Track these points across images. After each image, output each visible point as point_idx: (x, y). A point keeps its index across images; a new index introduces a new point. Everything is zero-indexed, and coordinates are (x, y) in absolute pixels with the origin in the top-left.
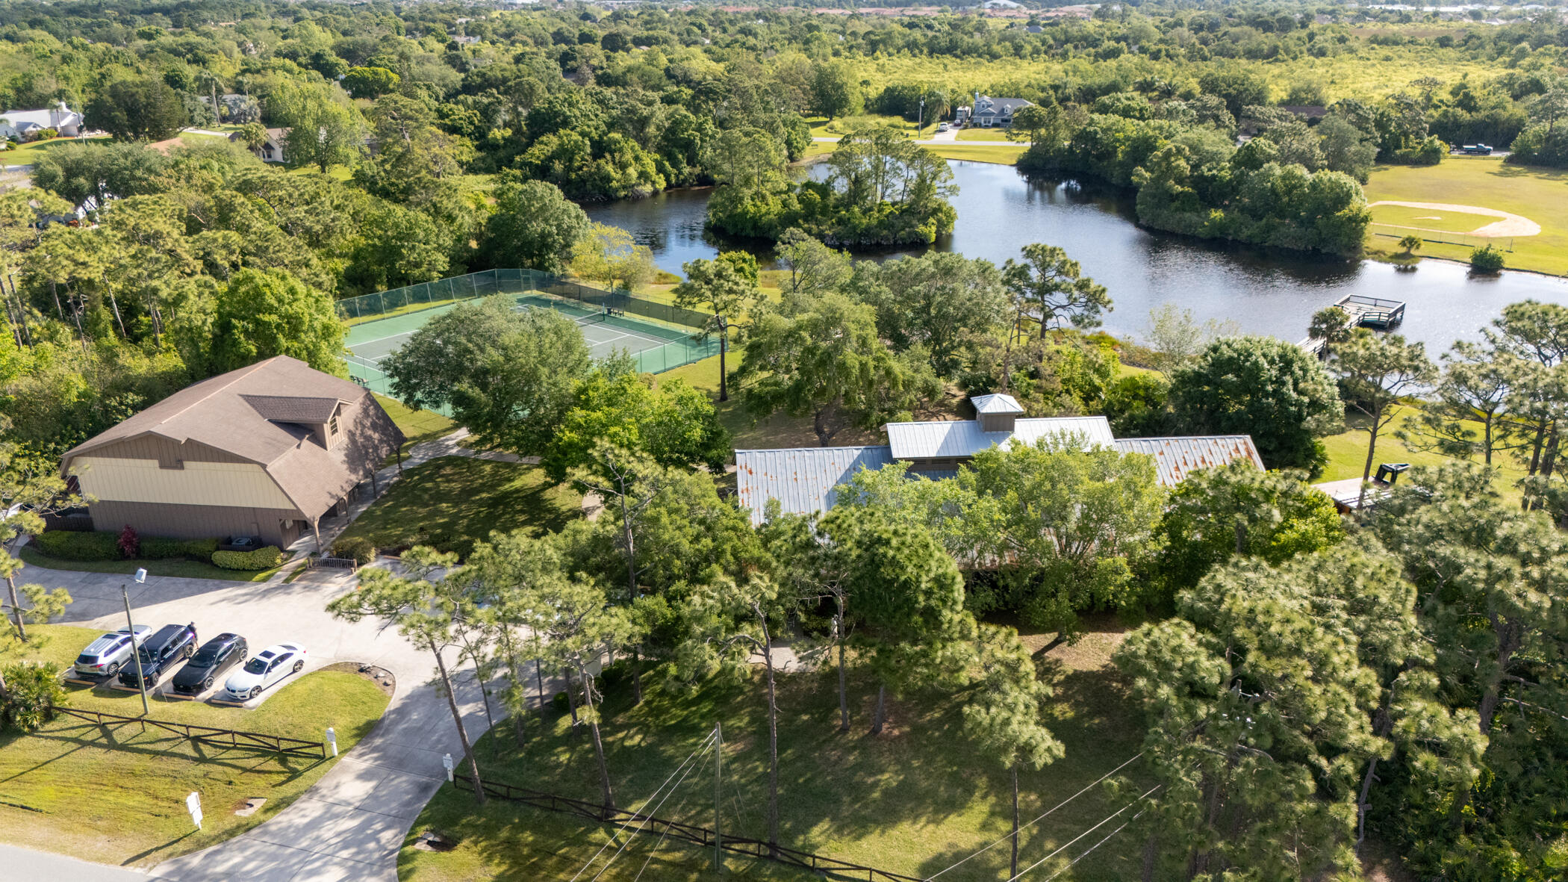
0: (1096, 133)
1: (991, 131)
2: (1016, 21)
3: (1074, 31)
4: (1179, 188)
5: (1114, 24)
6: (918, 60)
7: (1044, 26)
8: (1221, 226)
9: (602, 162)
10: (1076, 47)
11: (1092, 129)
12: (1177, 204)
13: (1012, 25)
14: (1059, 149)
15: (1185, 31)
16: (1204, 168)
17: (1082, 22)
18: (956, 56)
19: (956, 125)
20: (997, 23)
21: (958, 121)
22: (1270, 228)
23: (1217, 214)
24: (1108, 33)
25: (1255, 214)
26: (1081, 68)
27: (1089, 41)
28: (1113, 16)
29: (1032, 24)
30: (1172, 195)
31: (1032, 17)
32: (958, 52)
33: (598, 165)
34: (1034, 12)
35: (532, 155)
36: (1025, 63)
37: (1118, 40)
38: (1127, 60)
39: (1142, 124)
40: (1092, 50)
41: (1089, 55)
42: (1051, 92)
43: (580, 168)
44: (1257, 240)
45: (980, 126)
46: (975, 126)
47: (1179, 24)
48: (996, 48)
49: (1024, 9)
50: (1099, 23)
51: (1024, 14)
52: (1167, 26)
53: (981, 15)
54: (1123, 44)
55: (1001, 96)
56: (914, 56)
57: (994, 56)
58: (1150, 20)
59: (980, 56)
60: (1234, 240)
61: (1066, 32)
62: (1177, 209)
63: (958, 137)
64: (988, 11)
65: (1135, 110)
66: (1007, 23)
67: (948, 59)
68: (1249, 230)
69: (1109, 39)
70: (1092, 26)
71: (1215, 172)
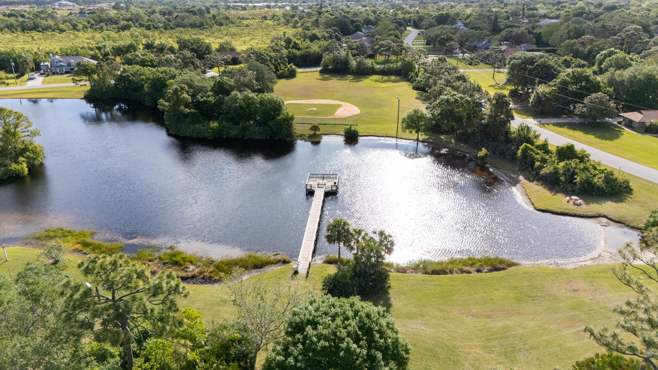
0: (129, 77)
1: (65, 77)
2: (72, 12)
3: (103, 16)
4: (187, 110)
5: (123, 12)
6: (15, 35)
7: (88, 14)
8: (219, 131)
10: (106, 24)
11: (125, 74)
12: (189, 119)
13: (71, 14)
14: (109, 87)
15: (158, 15)
16: (199, 97)
17: (107, 12)
18: (39, 31)
19: (41, 74)
20: (62, 13)
21: (42, 72)
22: (244, 129)
23: (214, 125)
24: (121, 17)
25: (234, 121)
26: (112, 36)
27: (112, 21)
28: (122, 8)
29: (82, 13)
30: (184, 115)
31: (81, 9)
32: (40, 29)
34: (82, 7)
36: (80, 34)
37: (127, 20)
38: (135, 30)
39: (154, 70)
40: (115, 26)
41: (114, 29)
42: (97, 51)
44: (240, 137)
45: (57, 74)
46: (54, 74)
47: (154, 12)
48: (62, 26)
49: (77, 6)
50: (116, 12)
51: (77, 8)
52: (149, 13)
53: (54, 9)
54: (130, 22)
55: (67, 55)
56: (13, 32)
57: (61, 31)
58: (140, 10)
59: (53, 31)
60: (227, 138)
61: (100, 17)
62: (190, 123)
63: (43, 83)
64: (57, 7)
65: (147, 61)
66: (68, 12)
67: (34, 33)
68: (234, 132)
69: (123, 20)
70: (113, 13)
71: (205, 98)
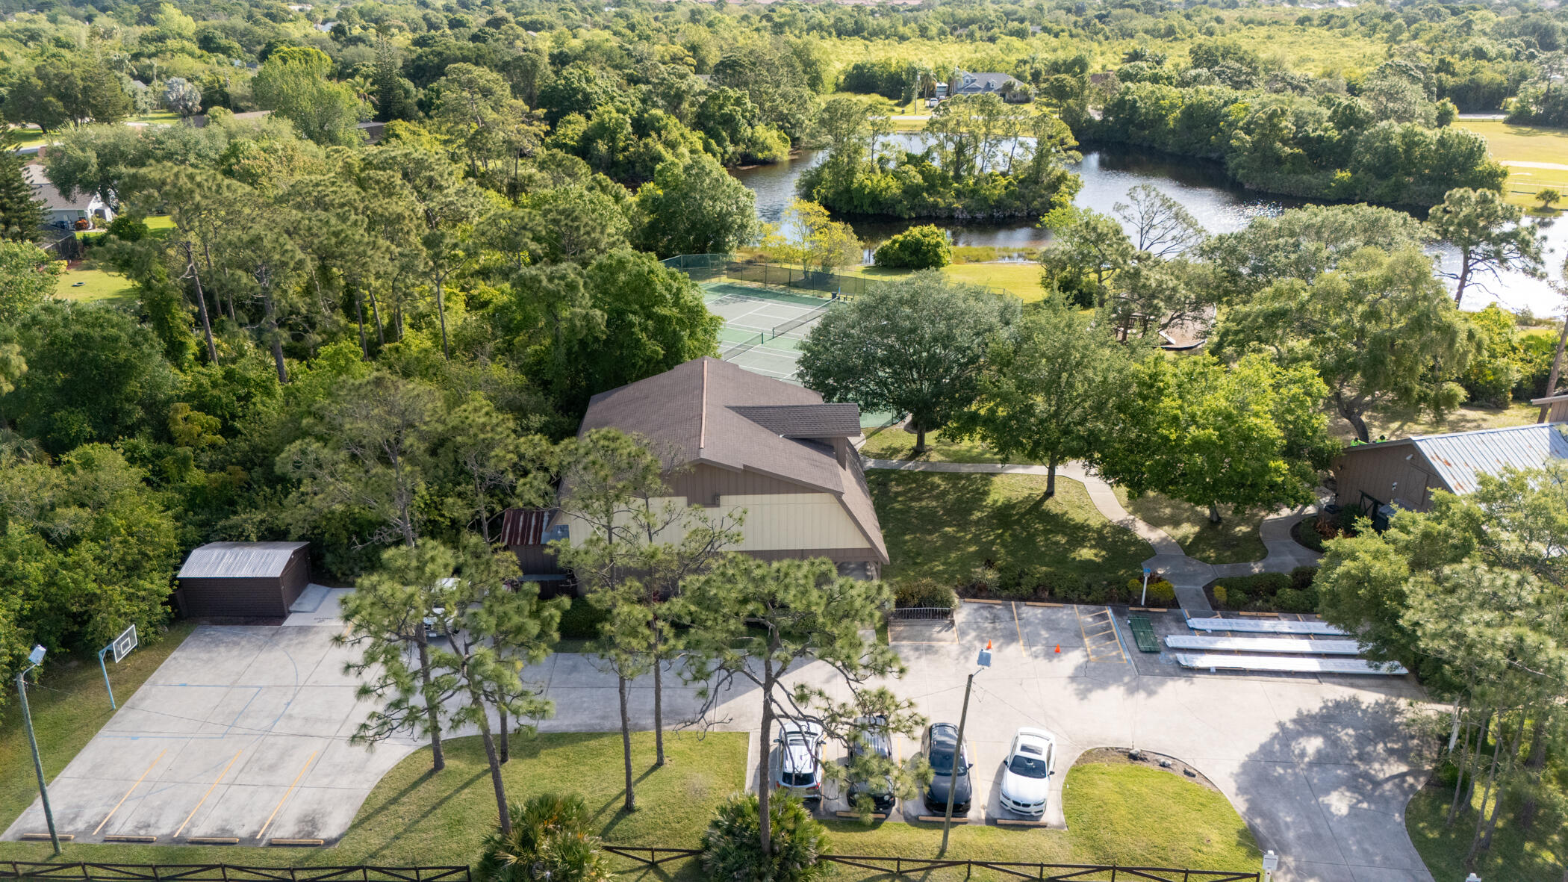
4: (1287, 150)
9: (649, 140)
12: (1290, 166)
16: (1308, 129)
22: (1399, 187)
23: (1343, 175)
25: (1379, 173)
30: (1282, 156)
33: (646, 145)
35: (565, 135)
43: (625, 149)
62: (1290, 172)
65: (1162, 78)
68: (1378, 190)
71: (1318, 133)
